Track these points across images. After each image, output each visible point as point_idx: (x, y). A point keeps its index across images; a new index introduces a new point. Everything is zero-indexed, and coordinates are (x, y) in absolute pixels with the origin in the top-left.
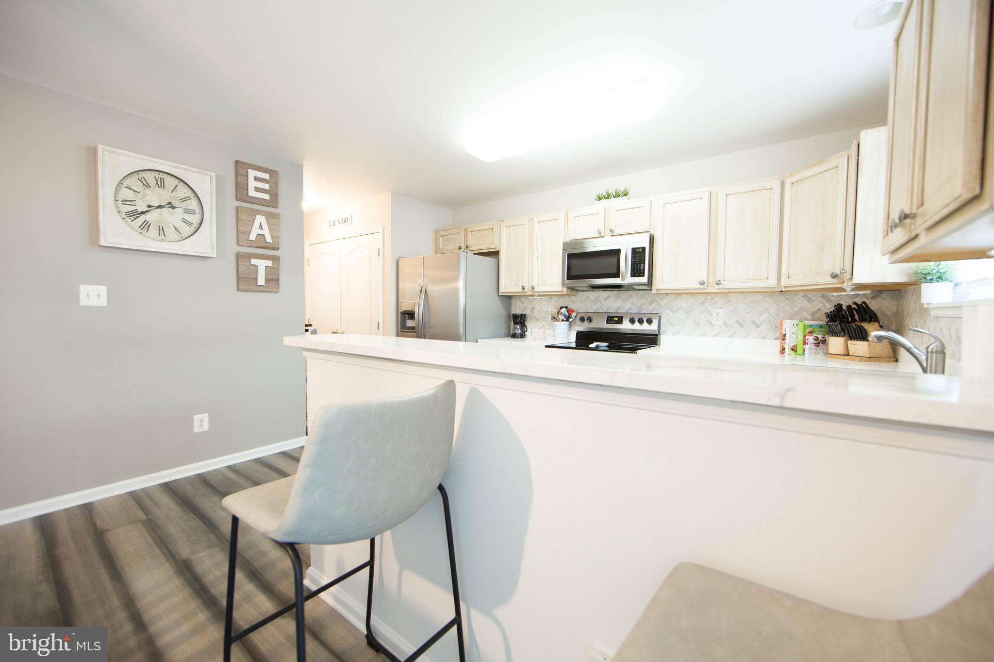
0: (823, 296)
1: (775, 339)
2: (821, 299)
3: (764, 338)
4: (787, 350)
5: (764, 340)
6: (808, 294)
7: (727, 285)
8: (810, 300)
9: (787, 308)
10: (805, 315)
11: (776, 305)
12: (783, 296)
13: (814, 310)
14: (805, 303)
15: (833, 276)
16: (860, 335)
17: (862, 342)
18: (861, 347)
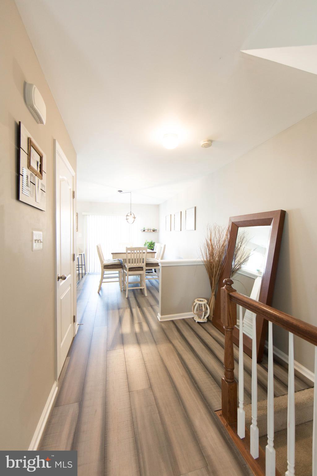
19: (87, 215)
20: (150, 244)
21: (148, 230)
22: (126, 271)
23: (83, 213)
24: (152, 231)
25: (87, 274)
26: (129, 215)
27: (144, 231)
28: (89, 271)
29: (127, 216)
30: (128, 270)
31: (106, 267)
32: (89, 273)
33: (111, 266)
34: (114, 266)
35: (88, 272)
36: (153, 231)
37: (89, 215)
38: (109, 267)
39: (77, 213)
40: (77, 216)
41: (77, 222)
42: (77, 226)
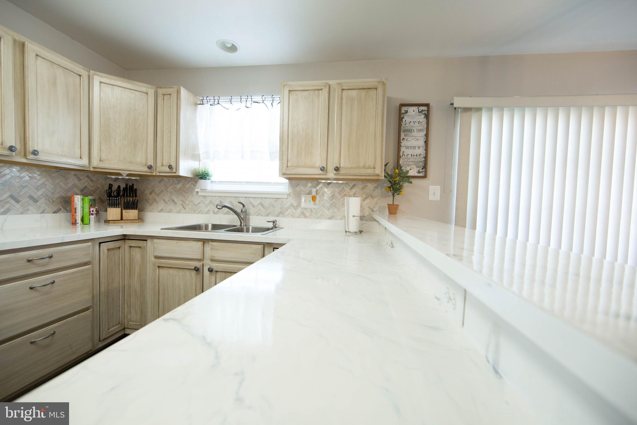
0: (88, 177)
1: (54, 213)
2: (87, 179)
3: (42, 212)
4: (79, 221)
5: (43, 214)
6: (77, 173)
7: (43, 157)
8: (79, 179)
9: (61, 184)
10: (76, 191)
11: (53, 181)
12: (59, 173)
13: (83, 187)
14: (76, 180)
15: (150, 167)
16: (133, 206)
17: (133, 211)
18: (132, 213)
39: (427, 105)
40: (427, 116)
41: (426, 142)
42: (426, 158)
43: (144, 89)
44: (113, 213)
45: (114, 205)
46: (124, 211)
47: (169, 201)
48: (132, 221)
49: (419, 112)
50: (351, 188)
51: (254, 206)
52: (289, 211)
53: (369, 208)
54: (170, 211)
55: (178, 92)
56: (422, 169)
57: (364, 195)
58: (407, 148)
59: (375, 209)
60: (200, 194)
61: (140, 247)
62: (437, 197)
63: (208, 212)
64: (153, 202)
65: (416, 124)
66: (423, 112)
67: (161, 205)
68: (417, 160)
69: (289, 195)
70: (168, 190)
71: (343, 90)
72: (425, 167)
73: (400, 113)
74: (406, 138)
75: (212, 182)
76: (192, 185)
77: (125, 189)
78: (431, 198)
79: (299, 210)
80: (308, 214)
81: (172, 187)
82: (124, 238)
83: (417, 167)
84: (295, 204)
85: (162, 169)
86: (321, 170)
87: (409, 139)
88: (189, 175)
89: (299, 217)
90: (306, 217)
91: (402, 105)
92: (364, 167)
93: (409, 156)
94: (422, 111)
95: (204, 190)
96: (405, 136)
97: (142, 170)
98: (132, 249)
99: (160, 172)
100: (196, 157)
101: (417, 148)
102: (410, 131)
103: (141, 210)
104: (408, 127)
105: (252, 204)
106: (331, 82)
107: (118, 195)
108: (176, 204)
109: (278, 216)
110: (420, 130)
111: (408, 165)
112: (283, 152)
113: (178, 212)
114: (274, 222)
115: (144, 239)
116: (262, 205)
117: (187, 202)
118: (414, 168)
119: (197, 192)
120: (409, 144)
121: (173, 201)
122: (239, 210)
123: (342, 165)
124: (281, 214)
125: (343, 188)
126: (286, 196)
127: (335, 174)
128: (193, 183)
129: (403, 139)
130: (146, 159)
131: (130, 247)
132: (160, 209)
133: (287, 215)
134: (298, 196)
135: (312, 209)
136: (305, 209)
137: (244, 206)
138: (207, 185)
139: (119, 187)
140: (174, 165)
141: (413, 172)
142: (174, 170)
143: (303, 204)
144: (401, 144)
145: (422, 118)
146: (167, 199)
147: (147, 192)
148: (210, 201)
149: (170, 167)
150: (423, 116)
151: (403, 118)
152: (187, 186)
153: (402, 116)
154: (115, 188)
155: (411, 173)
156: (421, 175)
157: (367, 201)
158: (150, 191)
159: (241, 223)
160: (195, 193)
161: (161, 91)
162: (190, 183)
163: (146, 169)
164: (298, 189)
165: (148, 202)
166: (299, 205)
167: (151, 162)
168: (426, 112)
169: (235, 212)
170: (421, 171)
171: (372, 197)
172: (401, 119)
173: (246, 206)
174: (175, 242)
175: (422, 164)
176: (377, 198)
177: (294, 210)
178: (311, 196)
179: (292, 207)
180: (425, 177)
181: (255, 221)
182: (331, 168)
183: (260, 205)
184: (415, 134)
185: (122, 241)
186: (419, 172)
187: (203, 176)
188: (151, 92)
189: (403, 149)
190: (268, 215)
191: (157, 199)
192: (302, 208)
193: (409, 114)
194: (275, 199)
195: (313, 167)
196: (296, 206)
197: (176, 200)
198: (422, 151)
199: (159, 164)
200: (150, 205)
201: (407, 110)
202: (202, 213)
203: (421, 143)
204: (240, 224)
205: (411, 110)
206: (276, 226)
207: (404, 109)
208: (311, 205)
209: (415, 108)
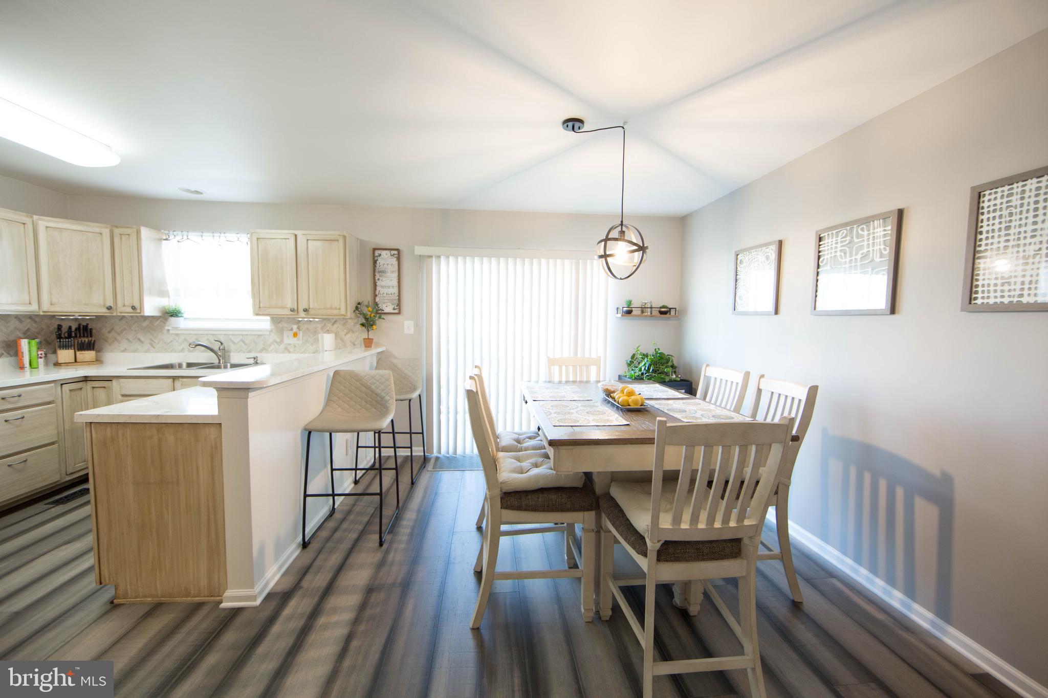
4: (27, 365)
10: (21, 335)
13: (25, 330)
14: (17, 323)
15: (109, 308)
16: (90, 346)
17: (89, 352)
18: (89, 355)
19: (431, 257)
20: (653, 363)
21: (643, 309)
22: (645, 554)
23: (420, 250)
24: (655, 312)
25: (430, 466)
26: (615, 234)
27: (629, 312)
28: (439, 452)
29: (607, 239)
30: (653, 555)
31: (513, 500)
32: (437, 458)
33: (541, 499)
34: (553, 496)
35: (435, 454)
36: (661, 313)
37: (438, 257)
38: (531, 500)
39: (398, 250)
40: (399, 259)
41: (399, 282)
42: (399, 296)
43: (98, 230)
44: (65, 355)
45: (66, 347)
46: (78, 353)
47: (134, 339)
48: (89, 363)
49: (391, 255)
50: (333, 324)
51: (234, 343)
52: (273, 346)
53: (351, 342)
54: (135, 351)
55: (138, 233)
56: (397, 306)
57: (345, 331)
58: (382, 287)
59: (356, 343)
60: (171, 332)
61: (104, 387)
62: (412, 331)
63: (182, 351)
64: (113, 341)
65: (389, 266)
66: (395, 256)
67: (124, 344)
68: (392, 298)
69: (271, 331)
70: (132, 328)
71: (308, 240)
72: (399, 305)
73: (374, 256)
74: (381, 278)
75: (185, 319)
76: (162, 323)
77: (78, 329)
78: (406, 331)
79: (282, 346)
80: (291, 350)
81: (136, 325)
82: (86, 379)
83: (393, 304)
84: (278, 340)
85: (123, 309)
86: (291, 310)
87: (384, 279)
88: (156, 313)
89: (283, 353)
90: (289, 352)
91: (374, 250)
92: (331, 308)
93: (385, 295)
94: (394, 254)
95: (176, 328)
96: (380, 276)
97: (102, 311)
98: (95, 389)
99: (121, 313)
100: (163, 293)
101: (391, 287)
102: (384, 272)
103: (98, 351)
104: (382, 268)
105: (232, 341)
106: (297, 232)
107: (70, 336)
108: (142, 342)
109: (261, 351)
110: (393, 272)
111: (384, 303)
112: (254, 294)
113: (146, 352)
114: (254, 358)
115: (109, 379)
116: (244, 342)
117: (156, 341)
118: (389, 306)
119: (168, 330)
120: (384, 284)
121: (139, 340)
122: (216, 348)
123: (311, 306)
124: (264, 350)
125: (325, 324)
126: (268, 333)
127: (306, 314)
128: (163, 320)
129: (378, 279)
130: (105, 299)
131: (93, 388)
132: (122, 349)
133: (271, 350)
134: (281, 331)
135: (297, 346)
136: (289, 344)
137: (222, 344)
138: (180, 323)
139: (70, 328)
140: (137, 306)
141: (388, 309)
142: (139, 311)
143: (286, 341)
144: (377, 284)
145: (394, 261)
146: (130, 337)
147: (105, 331)
148: (185, 339)
149: (133, 308)
150: (395, 259)
151: (377, 260)
152: (155, 324)
153: (376, 259)
154: (65, 328)
155: (387, 310)
156: (396, 311)
157: (349, 335)
158: (109, 329)
159: (219, 360)
160: (165, 331)
161: (117, 231)
162: (159, 321)
163: (105, 310)
164: (280, 325)
165: (107, 341)
166: (282, 341)
167: (110, 303)
168: (397, 256)
169: (212, 350)
170: (396, 308)
171: (353, 332)
172: (375, 262)
173: (225, 344)
174: (144, 380)
175: (396, 302)
176: (358, 333)
177: (277, 345)
178: (291, 333)
179: (275, 344)
180: (399, 313)
181: (235, 358)
182: (301, 310)
183: (241, 342)
184: (388, 274)
185: (84, 382)
186: (394, 309)
187: (174, 314)
188: (106, 232)
189: (378, 288)
190: (250, 352)
191: (119, 338)
192: (286, 344)
193: (382, 256)
194: (256, 336)
195: (284, 308)
196: (280, 342)
197: (142, 339)
198: (396, 290)
199: (120, 303)
200: (110, 345)
201: (380, 253)
202: (176, 352)
203: (395, 283)
204: (218, 362)
205: (384, 253)
206: (258, 362)
207: (377, 252)
208: (293, 341)
209: (388, 252)
